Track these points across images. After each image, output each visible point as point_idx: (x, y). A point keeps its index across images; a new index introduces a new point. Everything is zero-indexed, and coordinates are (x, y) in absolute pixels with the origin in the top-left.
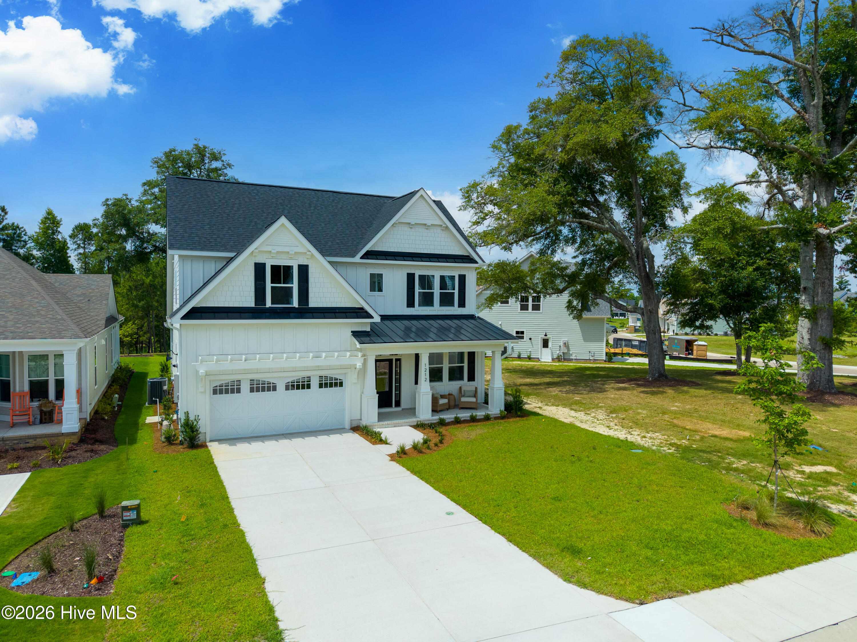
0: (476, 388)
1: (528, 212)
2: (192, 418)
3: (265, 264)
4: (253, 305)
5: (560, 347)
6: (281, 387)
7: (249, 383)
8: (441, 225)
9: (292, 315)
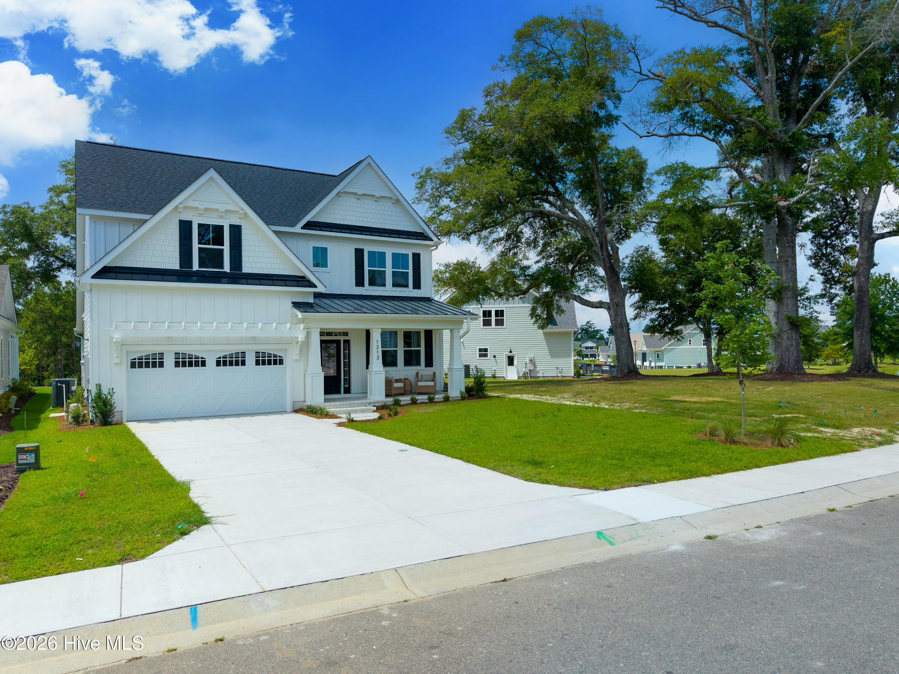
0: (434, 373)
1: (485, 191)
2: (105, 391)
3: (191, 222)
4: (177, 267)
5: (526, 364)
6: (211, 362)
7: (173, 356)
8: (392, 198)
9: (224, 280)
